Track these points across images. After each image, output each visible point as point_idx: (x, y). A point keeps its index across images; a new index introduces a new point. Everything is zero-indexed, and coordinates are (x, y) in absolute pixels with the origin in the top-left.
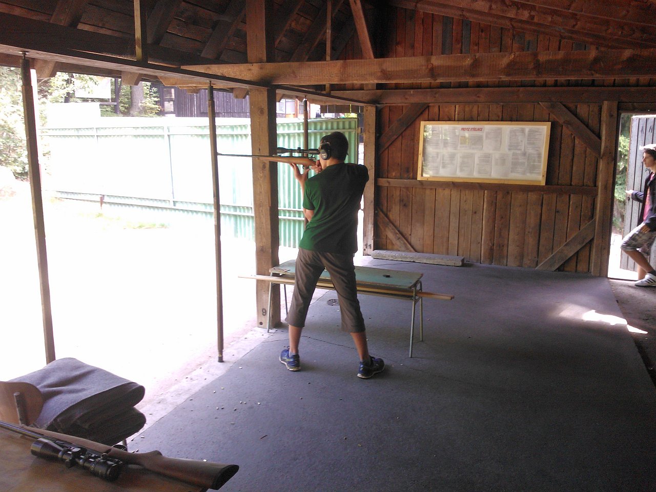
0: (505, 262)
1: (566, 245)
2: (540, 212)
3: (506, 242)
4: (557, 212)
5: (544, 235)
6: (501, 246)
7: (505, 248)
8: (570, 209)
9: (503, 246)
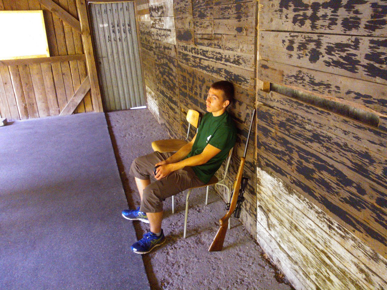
0: (37, 114)
1: (75, 96)
2: (52, 76)
3: (34, 101)
4: (63, 74)
5: (59, 92)
6: (32, 105)
7: (35, 106)
8: (71, 71)
9: (33, 104)
